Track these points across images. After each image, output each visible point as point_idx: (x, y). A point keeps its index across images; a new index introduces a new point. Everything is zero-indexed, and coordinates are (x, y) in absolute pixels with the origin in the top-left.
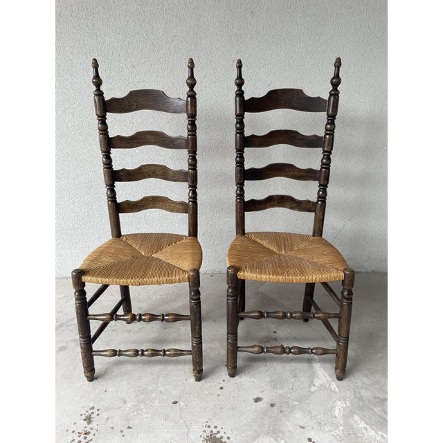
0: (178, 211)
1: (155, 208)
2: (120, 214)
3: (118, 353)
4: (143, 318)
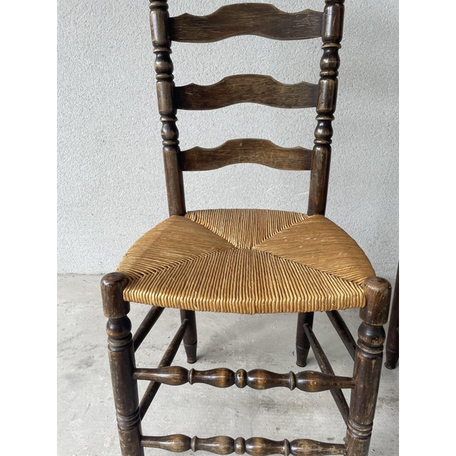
0: (292, 166)
1: (248, 160)
2: (184, 173)
3: (193, 444)
4: (251, 379)
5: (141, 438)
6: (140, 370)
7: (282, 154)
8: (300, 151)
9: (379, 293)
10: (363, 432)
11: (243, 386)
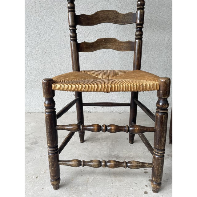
1: (107, 48)
3: (82, 163)
4: (109, 128)
5: (59, 161)
6: (59, 126)
7: (121, 44)
8: (129, 42)
9: (165, 82)
10: (161, 154)
11: (105, 132)
